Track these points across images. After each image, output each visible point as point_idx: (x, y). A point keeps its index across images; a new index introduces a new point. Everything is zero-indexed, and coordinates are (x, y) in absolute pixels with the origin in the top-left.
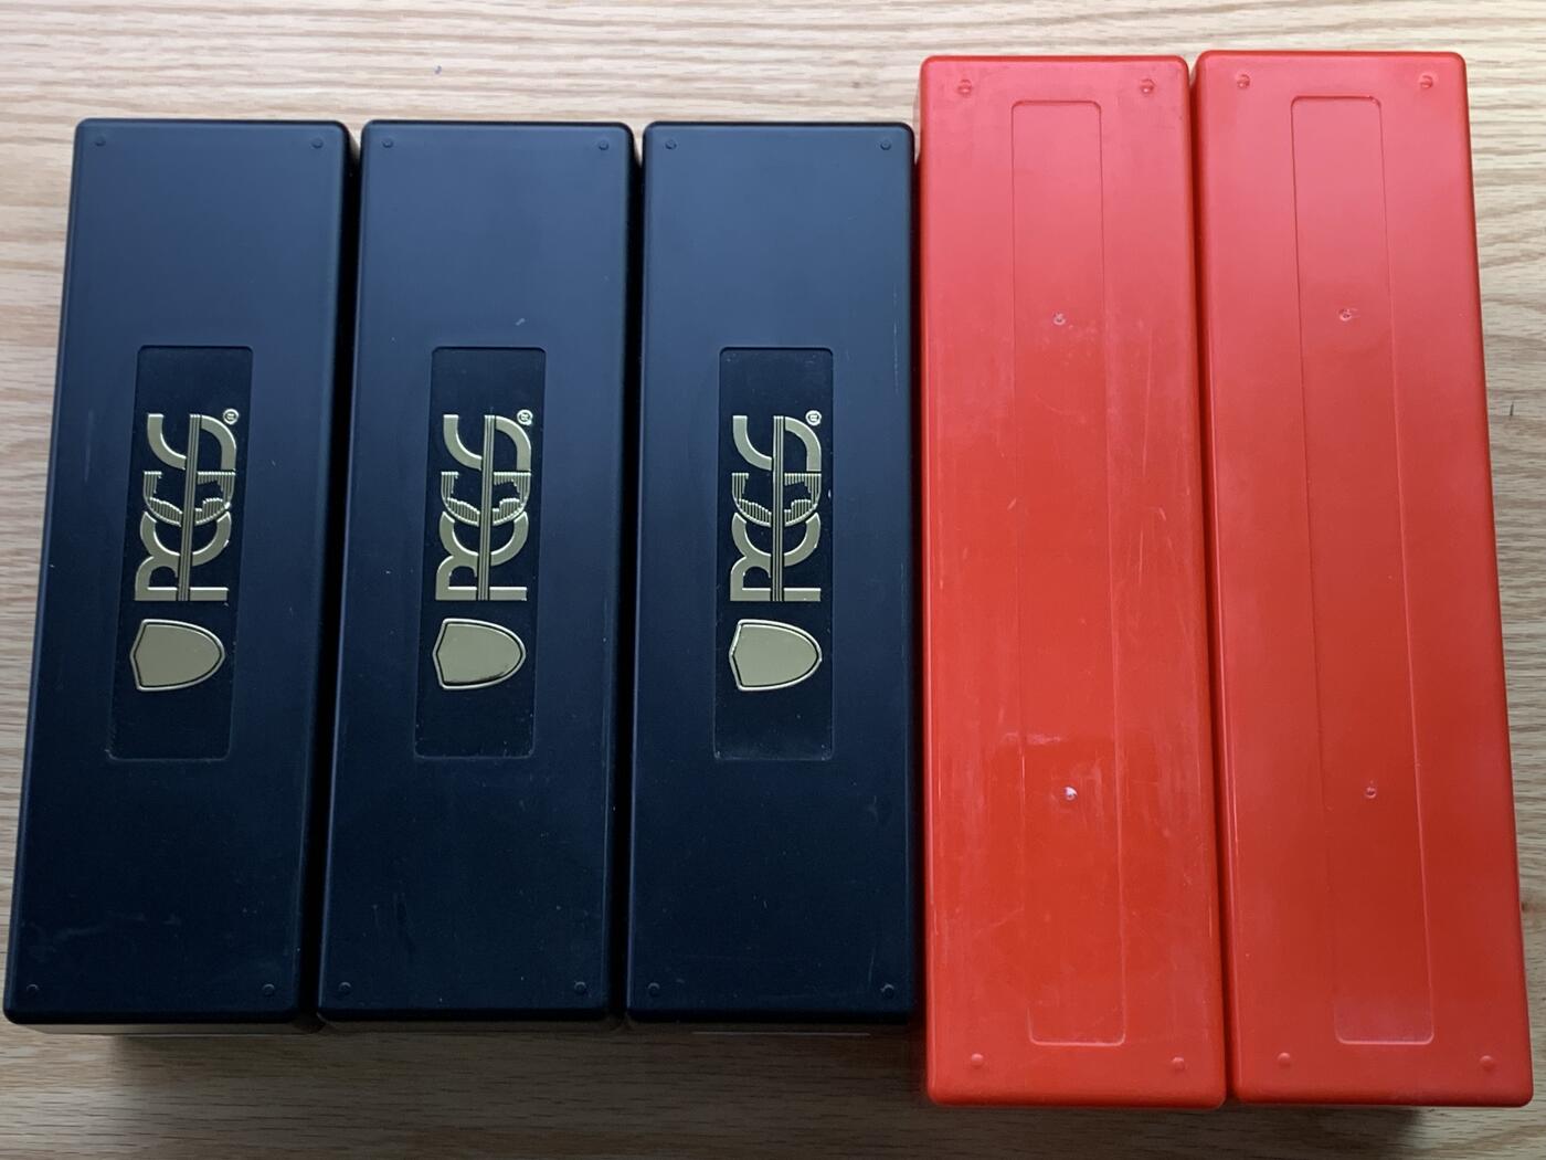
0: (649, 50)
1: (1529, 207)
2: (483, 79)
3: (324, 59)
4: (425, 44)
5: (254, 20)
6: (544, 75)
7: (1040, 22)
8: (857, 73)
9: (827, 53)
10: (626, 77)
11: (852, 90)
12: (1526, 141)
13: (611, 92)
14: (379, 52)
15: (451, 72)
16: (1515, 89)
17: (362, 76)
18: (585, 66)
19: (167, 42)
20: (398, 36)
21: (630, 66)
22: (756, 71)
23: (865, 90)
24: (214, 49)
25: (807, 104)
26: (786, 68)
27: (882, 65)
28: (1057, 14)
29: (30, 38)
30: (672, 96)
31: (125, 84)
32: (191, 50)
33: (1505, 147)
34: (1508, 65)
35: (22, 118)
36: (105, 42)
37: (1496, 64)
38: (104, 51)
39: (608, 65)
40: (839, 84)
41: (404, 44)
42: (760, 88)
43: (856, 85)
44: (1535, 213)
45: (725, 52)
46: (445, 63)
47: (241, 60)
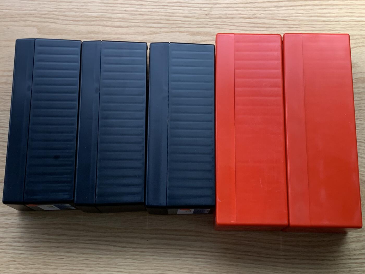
0: (166, 7)
2: (134, 12)
3: (103, 8)
4: (123, 5)
6: (145, 12)
7: (242, 3)
8: (206, 12)
9: (201, 9)
10: (161, 12)
11: (205, 16)
12: (336, 28)
13: (159, 15)
14: (114, 7)
15: (127, 11)
16: (335, 18)
17: (110, 11)
18: (154, 10)
19: (73, 4)
20: (118, 4)
21: (162, 10)
22: (187, 12)
23: (208, 16)
24: (82, 6)
25: (197, 18)
26: (193, 11)
27: (211, 11)
28: (246, 2)
29: (46, 3)
30: (170, 16)
31: (64, 12)
32: (77, 6)
33: (333, 29)
34: (334, 13)
35: (44, 18)
36: (61, 4)
37: (332, 13)
38: (61, 5)
39: (158, 10)
40: (203, 14)
41: (119, 5)
42: (187, 15)
43: (206, 15)
45: (181, 8)
46: (126, 9)
47: (87, 8)
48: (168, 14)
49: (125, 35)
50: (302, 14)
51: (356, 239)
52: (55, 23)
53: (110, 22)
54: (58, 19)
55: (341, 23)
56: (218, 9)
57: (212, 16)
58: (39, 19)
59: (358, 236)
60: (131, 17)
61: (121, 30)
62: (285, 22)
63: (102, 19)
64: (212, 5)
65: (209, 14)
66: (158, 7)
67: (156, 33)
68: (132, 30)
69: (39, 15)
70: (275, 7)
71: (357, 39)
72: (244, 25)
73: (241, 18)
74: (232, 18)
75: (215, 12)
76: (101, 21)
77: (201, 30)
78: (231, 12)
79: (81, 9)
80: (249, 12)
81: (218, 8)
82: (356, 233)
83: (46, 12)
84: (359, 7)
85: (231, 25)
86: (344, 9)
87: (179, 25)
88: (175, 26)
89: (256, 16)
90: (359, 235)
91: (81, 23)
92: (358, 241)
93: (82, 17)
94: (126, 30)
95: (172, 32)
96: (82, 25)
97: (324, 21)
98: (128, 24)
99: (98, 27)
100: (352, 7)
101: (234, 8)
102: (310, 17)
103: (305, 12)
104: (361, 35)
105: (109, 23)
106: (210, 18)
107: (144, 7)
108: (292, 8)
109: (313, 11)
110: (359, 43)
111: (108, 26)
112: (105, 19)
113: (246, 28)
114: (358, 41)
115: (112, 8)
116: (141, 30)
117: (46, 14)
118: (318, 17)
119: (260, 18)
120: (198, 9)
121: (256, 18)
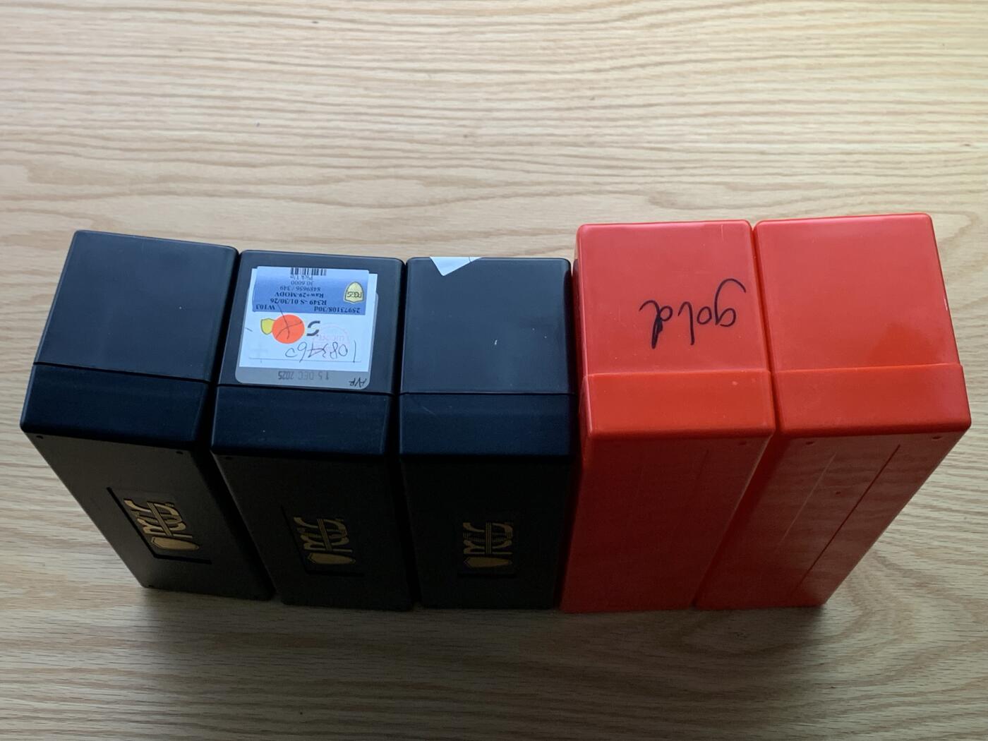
0: (365, 118)
1: (797, 201)
2: (280, 129)
3: (201, 119)
4: (252, 113)
5: (168, 100)
6: (310, 128)
7: (557, 109)
8: (465, 131)
9: (452, 121)
10: (351, 130)
11: (463, 139)
12: (794, 170)
13: (345, 136)
14: (229, 116)
15: (265, 126)
16: (792, 146)
17: (219, 127)
18: (333, 124)
19: (123, 109)
20: (238, 108)
21: (353, 125)
22: (415, 128)
23: (470, 140)
24: (147, 113)
25: (442, 144)
26: (432, 128)
27: (480, 127)
28: (566, 106)
29: (54, 105)
30: (374, 139)
31: (102, 128)
32: (135, 113)
33: (785, 173)
34: (789, 134)
35: (48, 143)
36: (93, 108)
37: (782, 134)
38: (92, 112)
39: (342, 124)
40: (457, 135)
41: (242, 112)
42: (417, 137)
43: (466, 136)
44: (800, 204)
45: (400, 120)
46: (260, 121)
47: (161, 118)
48: (367, 134)
49: (256, 184)
50: (708, 134)
51: (858, 705)
52: (76, 155)
53: (218, 154)
54: (84, 146)
55: (807, 158)
56: (495, 123)
57: (479, 140)
58: (33, 147)
59: (862, 696)
60: (272, 139)
61: (246, 172)
62: (665, 155)
63: (198, 145)
64: (480, 114)
65: (472, 135)
66: (342, 117)
67: (338, 180)
68: (275, 172)
69: (34, 137)
70: (640, 118)
71: (847, 195)
72: (561, 160)
73: (553, 144)
74: (531, 144)
75: (490, 130)
76: (195, 150)
77: (452, 172)
78: (528, 131)
79: (143, 121)
80: (575, 130)
81: (494, 119)
82: (857, 688)
83: (55, 129)
84: (851, 118)
85: (528, 162)
86: (811, 123)
87: (395, 162)
88: (385, 162)
89: (592, 139)
90: (864, 693)
91: (145, 155)
92: (862, 709)
93: (145, 140)
94: (259, 173)
95: (378, 177)
96: (147, 160)
97: (763, 153)
98: (264, 158)
99: (187, 164)
100: (832, 118)
101: (536, 119)
102: (728, 142)
103: (715, 131)
104: (855, 187)
105: (215, 156)
106: (475, 144)
107: (304, 116)
108: (680, 121)
109: (736, 130)
110: (853, 205)
111: (214, 163)
112: (207, 146)
113: (564, 169)
114: (850, 200)
115: (226, 119)
116: (298, 172)
117: (53, 134)
118: (748, 142)
119: (601, 146)
120: (445, 122)
121: (591, 144)
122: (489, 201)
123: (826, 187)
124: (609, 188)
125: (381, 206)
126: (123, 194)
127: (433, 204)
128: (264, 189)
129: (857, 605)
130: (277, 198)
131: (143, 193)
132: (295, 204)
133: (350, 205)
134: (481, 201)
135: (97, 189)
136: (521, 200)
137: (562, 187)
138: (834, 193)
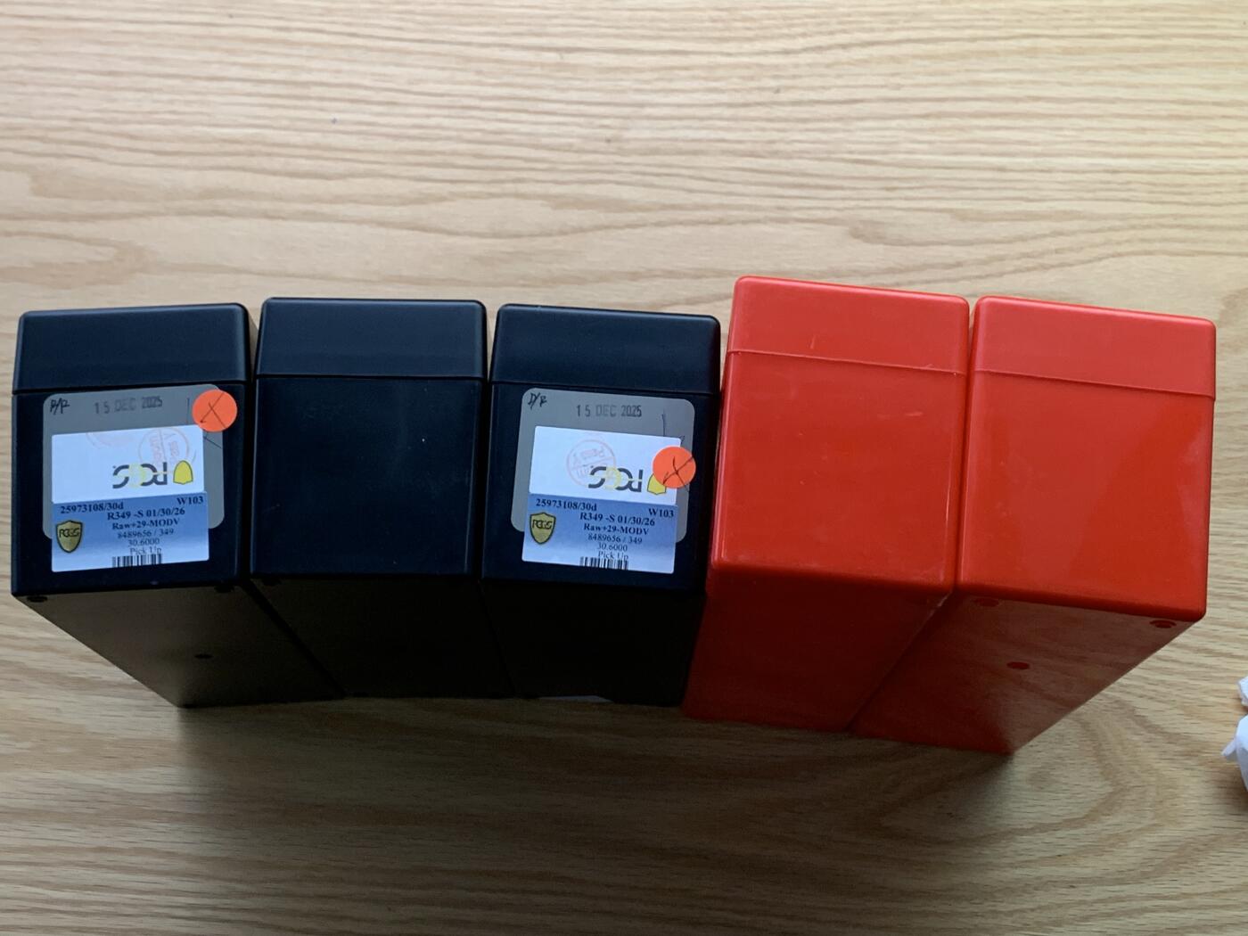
0: (474, 113)
1: (1045, 236)
2: (364, 128)
3: (259, 111)
4: (326, 104)
5: (214, 85)
6: (404, 127)
7: (730, 105)
8: (608, 133)
9: (591, 120)
10: (457, 130)
11: (605, 144)
12: (1045, 193)
13: (448, 138)
14: (295, 108)
15: (343, 122)
16: (1040, 159)
17: (285, 123)
18: (432, 121)
19: (156, 96)
20: (309, 98)
21: (460, 123)
22: (544, 129)
23: (614, 145)
24: (188, 103)
25: (576, 152)
26: (563, 129)
27: (627, 129)
28: (742, 101)
29: (64, 90)
30: (488, 143)
31: (126, 122)
32: (171, 102)
33: (1031, 197)
34: (1036, 144)
35: (59, 142)
36: (115, 94)
37: (1028, 143)
38: (114, 100)
39: (446, 122)
40: (597, 140)
41: (313, 103)
42: (545, 141)
43: (608, 141)
44: (1049, 239)
45: (524, 117)
46: (338, 116)
47: (205, 110)
48: (478, 135)
50: (930, 142)
51: (1102, 908)
52: (95, 159)
53: (282, 159)
54: (104, 146)
55: (1060, 177)
56: (646, 123)
57: (627, 146)
58: (38, 147)
59: (1110, 898)
60: (353, 141)
61: (318, 186)
62: (871, 170)
63: (255, 148)
64: (627, 111)
65: (618, 139)
66: (446, 112)
67: (441, 199)
68: (358, 186)
69: (38, 133)
70: (839, 119)
71: (1111, 229)
72: (733, 175)
73: (724, 152)
74: (695, 153)
75: (641, 133)
76: (252, 154)
77: (591, 190)
78: (691, 134)
79: (184, 113)
80: (754, 133)
81: (649, 117)
82: (1105, 888)
83: (65, 124)
84: (1118, 123)
85: (691, 177)
86: (1068, 129)
87: (513, 174)
88: (502, 175)
89: (775, 147)
90: (1112, 895)
91: (184, 161)
92: (1109, 915)
93: (186, 139)
94: (336, 187)
95: (492, 195)
96: (187, 168)
97: (1002, 169)
98: (341, 167)
99: (242, 174)
100: (1094, 123)
101: (701, 119)
102: (956, 154)
103: (938, 138)
104: (1123, 217)
105: (277, 163)
106: (621, 152)
107: (397, 110)
108: (894, 123)
109: (966, 136)
110: (1119, 243)
111: (274, 173)
112: (265, 149)
113: (740, 189)
114: (1115, 236)
115: (292, 113)
116: (389, 187)
117: (65, 129)
118: (983, 154)
119: (789, 156)
120: (582, 120)
121: (775, 154)
122: (639, 231)
123: (1084, 218)
124: (796, 214)
125: (496, 235)
126: (158, 214)
127: (562, 233)
128: (341, 209)
129: (1107, 779)
130: (360, 222)
131: (182, 213)
132: (383, 231)
133: (457, 234)
134: (627, 230)
135: (122, 206)
136: (681, 230)
137: (735, 213)
138: (1095, 225)
